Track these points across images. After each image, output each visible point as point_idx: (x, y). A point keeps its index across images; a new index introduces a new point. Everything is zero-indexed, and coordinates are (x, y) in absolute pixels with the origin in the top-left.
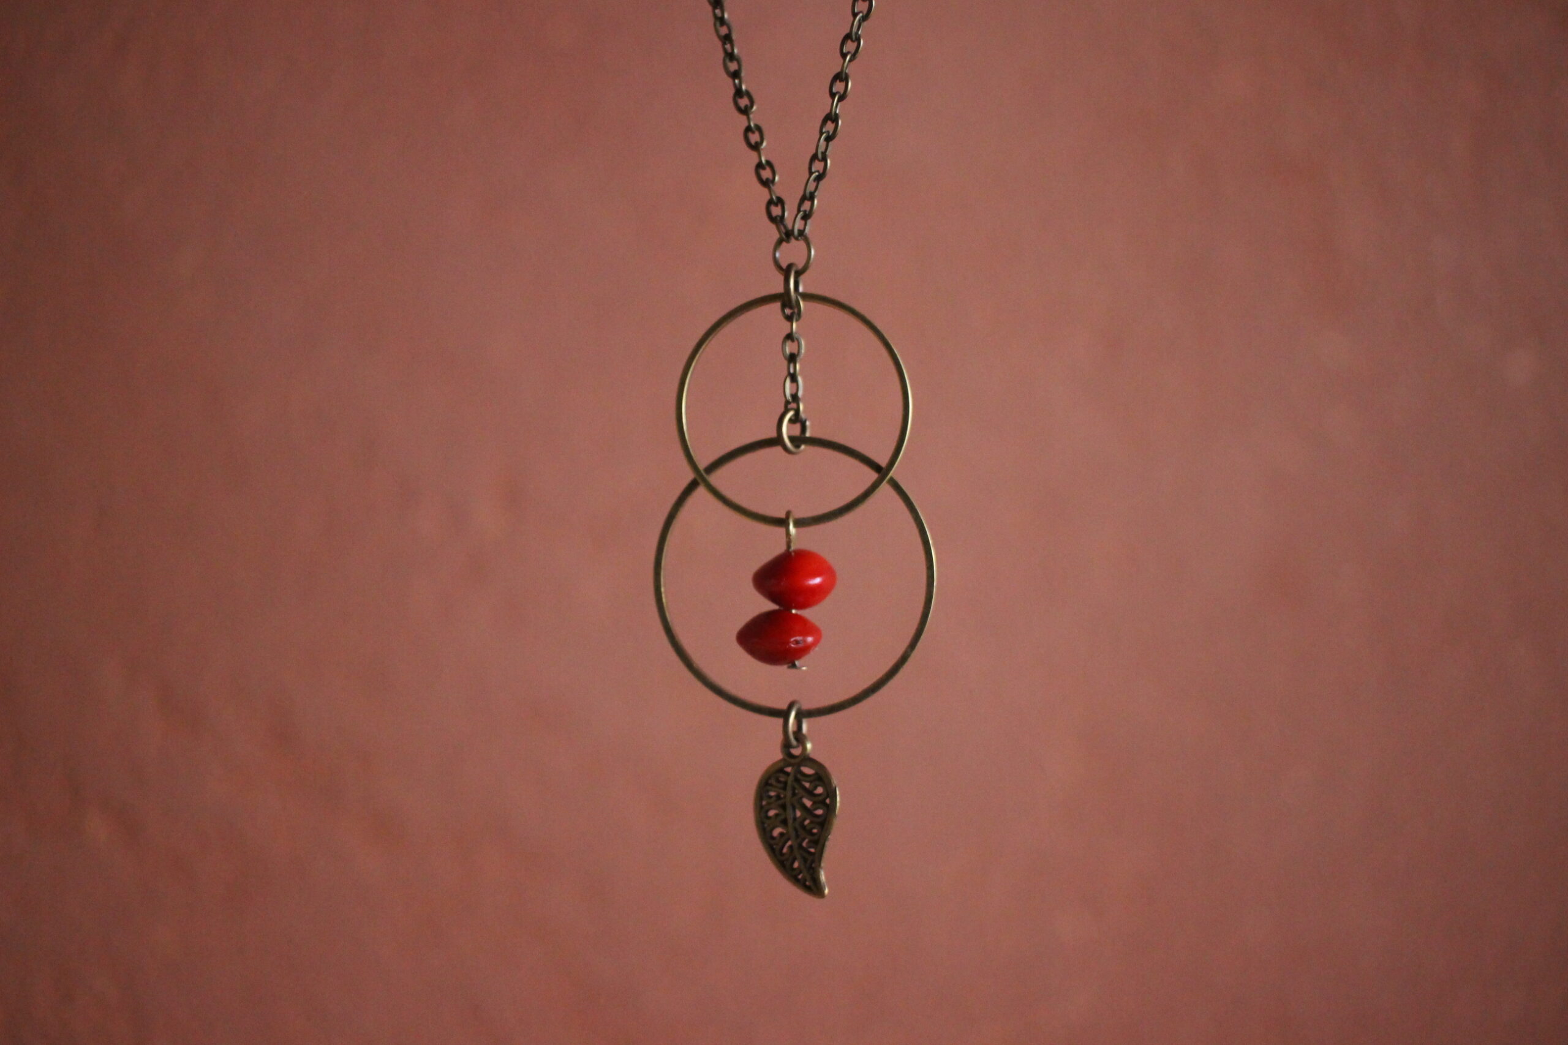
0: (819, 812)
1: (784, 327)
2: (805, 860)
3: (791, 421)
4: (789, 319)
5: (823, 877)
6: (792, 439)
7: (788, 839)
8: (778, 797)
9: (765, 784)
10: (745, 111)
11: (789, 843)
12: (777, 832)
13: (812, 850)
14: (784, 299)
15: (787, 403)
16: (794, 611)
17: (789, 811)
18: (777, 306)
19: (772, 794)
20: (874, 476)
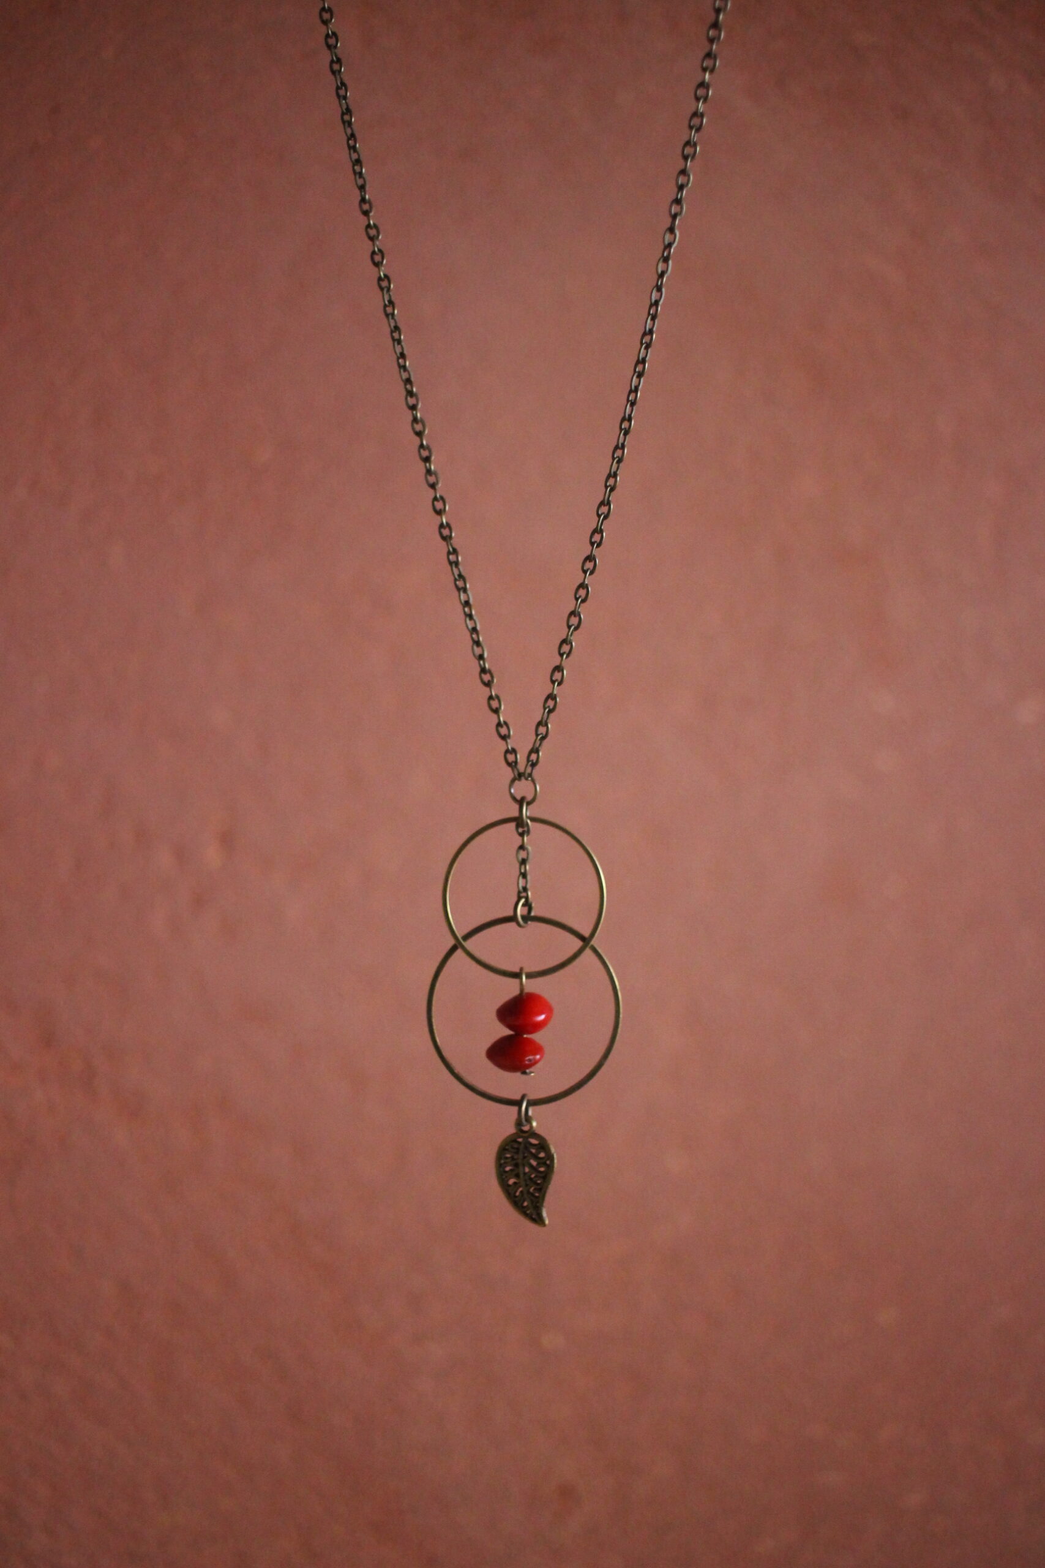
0: (542, 1169)
1: (518, 841)
2: (532, 1202)
3: (523, 905)
4: (522, 835)
5: (544, 1214)
6: (523, 917)
7: (520, 1187)
8: (512, 1158)
9: (503, 1150)
10: (488, 684)
11: (521, 1189)
12: (511, 1181)
13: (537, 1195)
14: (519, 821)
15: (519, 892)
16: (525, 1036)
17: (521, 1168)
18: (513, 825)
19: (508, 1156)
20: (580, 943)
